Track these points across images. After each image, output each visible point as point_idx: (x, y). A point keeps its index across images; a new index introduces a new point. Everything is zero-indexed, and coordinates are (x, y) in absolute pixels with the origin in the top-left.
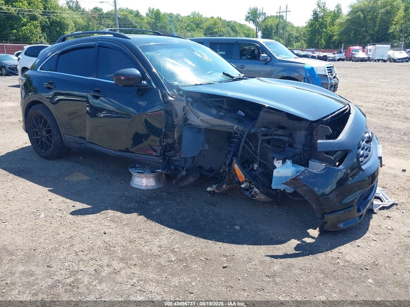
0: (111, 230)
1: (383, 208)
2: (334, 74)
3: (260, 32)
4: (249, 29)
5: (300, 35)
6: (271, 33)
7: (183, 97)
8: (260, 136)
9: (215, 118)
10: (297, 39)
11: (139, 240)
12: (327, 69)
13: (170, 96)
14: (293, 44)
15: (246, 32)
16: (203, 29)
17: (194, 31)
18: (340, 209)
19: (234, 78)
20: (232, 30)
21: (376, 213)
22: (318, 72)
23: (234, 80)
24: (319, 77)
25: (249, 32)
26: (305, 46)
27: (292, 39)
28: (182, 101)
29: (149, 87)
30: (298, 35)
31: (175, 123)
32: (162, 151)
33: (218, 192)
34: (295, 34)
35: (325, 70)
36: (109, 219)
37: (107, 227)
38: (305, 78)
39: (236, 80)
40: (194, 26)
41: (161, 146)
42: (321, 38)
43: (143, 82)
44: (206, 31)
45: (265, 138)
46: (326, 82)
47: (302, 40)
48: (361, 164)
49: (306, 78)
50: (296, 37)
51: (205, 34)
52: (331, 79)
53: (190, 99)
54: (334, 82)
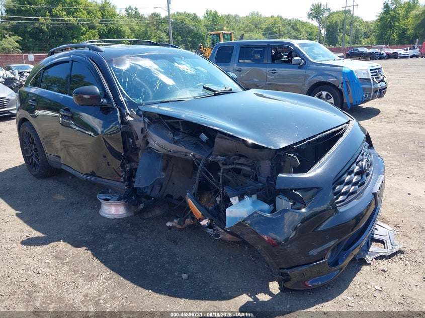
0: (47, 270)
1: (381, 257)
2: (382, 77)
3: (324, 29)
4: (312, 27)
5: (370, 30)
6: (336, 30)
7: (141, 117)
8: (221, 165)
9: (170, 142)
10: (366, 35)
11: (69, 285)
12: (370, 72)
13: (130, 116)
14: (361, 41)
15: (308, 30)
16: (262, 29)
17: (252, 31)
18: (303, 263)
19: (216, 92)
20: (293, 28)
21: (369, 264)
22: (358, 76)
23: (216, 95)
24: (360, 81)
25: (312, 30)
26: (375, 42)
27: (360, 35)
28: (140, 121)
29: (109, 105)
30: (367, 30)
31: (138, 146)
32: (127, 176)
33: (180, 227)
34: (363, 29)
35: (368, 73)
36: (54, 254)
37: (47, 264)
38: (342, 83)
39: (219, 94)
40: (253, 27)
41: (124, 171)
42: (393, 33)
43: (102, 100)
44: (265, 31)
45: (227, 167)
46: (369, 86)
47: (372, 36)
48: (338, 205)
49: (344, 82)
50: (364, 33)
51: (264, 35)
52: (375, 83)
53: (147, 120)
54: (379, 86)
